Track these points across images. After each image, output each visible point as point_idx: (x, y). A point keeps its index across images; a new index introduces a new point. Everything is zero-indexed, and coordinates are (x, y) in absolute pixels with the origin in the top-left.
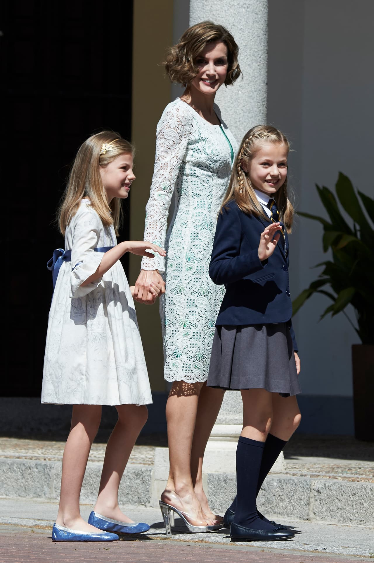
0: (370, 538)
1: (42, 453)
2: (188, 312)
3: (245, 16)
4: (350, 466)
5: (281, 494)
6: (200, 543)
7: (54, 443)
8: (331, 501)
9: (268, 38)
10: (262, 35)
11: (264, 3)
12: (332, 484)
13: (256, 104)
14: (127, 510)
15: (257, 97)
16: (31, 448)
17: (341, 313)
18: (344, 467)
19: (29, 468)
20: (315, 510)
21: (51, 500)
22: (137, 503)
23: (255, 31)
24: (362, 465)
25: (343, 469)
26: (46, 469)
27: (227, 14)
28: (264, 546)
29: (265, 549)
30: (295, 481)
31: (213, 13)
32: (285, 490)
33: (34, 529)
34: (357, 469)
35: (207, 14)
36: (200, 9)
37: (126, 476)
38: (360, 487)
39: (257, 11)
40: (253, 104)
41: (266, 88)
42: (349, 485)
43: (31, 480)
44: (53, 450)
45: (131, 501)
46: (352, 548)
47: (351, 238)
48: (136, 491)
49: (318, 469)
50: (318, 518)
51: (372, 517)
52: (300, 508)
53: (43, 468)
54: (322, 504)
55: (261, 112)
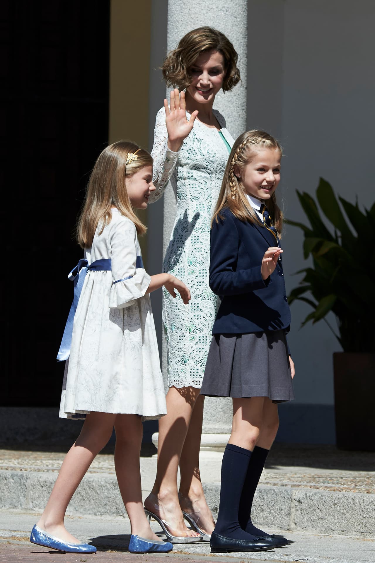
0: (352, 548)
1: (18, 463)
2: (192, 317)
3: (224, 19)
4: (331, 476)
5: (261, 504)
6: (179, 554)
7: (30, 453)
8: (313, 511)
9: (247, 42)
10: (241, 39)
11: (243, 6)
12: (313, 494)
13: (236, 109)
14: (105, 521)
15: (236, 101)
16: (6, 459)
17: (322, 321)
18: (326, 476)
19: (4, 479)
20: (296, 520)
21: (27, 511)
22: (115, 514)
23: (234, 35)
24: (344, 474)
25: (324, 479)
26: (22, 480)
27: (206, 18)
28: (245, 557)
29: (245, 560)
30: (276, 491)
31: (191, 16)
32: (266, 500)
33: (10, 540)
34: (339, 478)
35: (185, 17)
36: (178, 12)
37: (104, 486)
38: (342, 497)
39: (236, 14)
40: (232, 108)
41: (246, 93)
42: (330, 495)
43: (7, 491)
44: (30, 460)
45: (108, 511)
46: (334, 558)
47: (332, 245)
48: (115, 501)
49: (298, 479)
50: (299, 528)
51: (354, 527)
52: (280, 518)
53: (19, 478)
54: (303, 514)
55: (241, 117)
